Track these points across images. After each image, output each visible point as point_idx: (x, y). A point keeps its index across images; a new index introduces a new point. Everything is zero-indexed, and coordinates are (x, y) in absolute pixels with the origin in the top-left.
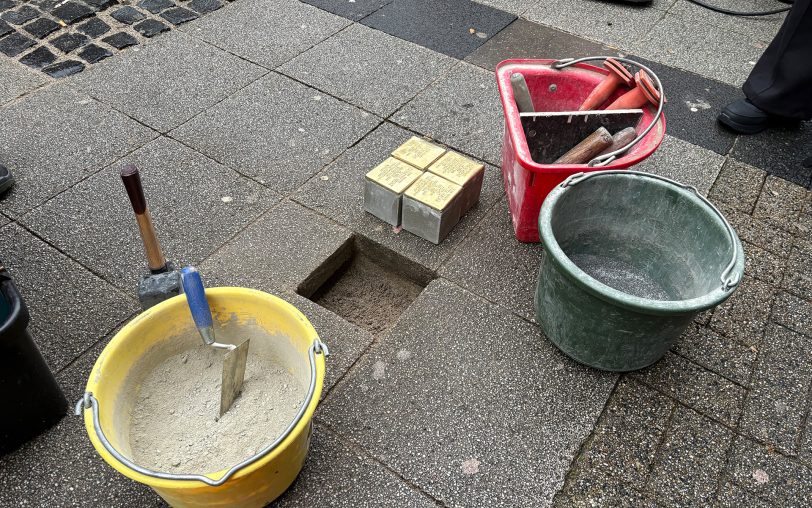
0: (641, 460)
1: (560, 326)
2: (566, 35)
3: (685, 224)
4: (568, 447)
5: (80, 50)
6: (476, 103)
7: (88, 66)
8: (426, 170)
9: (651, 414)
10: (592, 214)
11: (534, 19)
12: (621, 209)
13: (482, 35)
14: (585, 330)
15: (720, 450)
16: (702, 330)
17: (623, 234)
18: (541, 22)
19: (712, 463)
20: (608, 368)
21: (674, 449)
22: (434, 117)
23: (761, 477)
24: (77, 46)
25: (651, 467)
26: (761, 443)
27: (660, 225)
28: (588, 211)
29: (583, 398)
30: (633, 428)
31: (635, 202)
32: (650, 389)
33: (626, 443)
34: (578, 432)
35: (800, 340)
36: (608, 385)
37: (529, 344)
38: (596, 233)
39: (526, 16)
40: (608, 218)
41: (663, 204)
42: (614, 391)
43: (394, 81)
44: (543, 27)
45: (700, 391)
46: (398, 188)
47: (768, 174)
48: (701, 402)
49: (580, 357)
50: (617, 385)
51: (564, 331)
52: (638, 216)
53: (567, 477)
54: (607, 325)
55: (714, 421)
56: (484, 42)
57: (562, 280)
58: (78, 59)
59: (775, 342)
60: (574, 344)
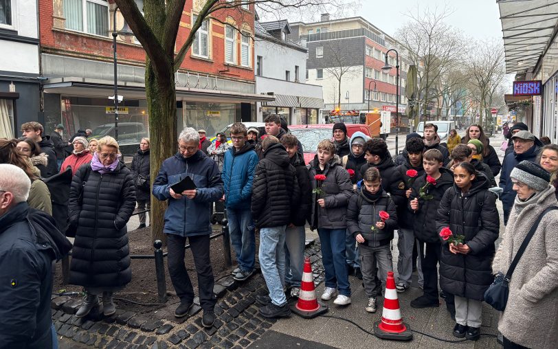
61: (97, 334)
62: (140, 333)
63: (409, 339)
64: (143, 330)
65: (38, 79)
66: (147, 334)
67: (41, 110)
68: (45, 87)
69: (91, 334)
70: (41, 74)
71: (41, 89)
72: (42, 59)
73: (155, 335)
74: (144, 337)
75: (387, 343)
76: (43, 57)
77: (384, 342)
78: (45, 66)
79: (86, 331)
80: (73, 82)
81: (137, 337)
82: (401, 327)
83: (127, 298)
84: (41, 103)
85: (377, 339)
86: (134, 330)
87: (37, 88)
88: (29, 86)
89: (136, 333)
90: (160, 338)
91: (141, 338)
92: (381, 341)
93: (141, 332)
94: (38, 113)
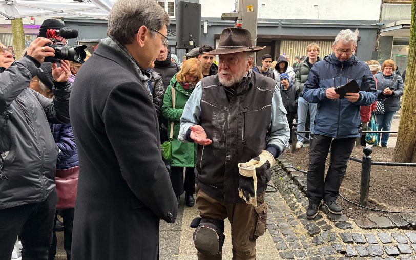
65: (377, 25)
66: (329, 222)
67: (376, 50)
68: (381, 31)
70: (380, 21)
71: (378, 33)
72: (383, 9)
74: (325, 222)
76: (384, 6)
78: (385, 14)
80: (403, 25)
84: (376, 44)
87: (375, 32)
88: (369, 31)
89: (322, 217)
90: (334, 229)
93: (326, 218)
94: (373, 52)
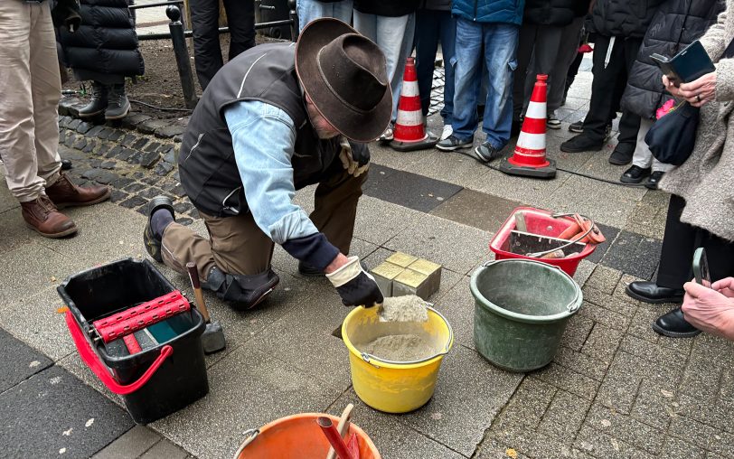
0: (536, 415)
1: (485, 344)
2: (496, 197)
3: (556, 286)
4: (493, 408)
5: (189, 212)
6: (437, 237)
7: (195, 220)
8: (406, 268)
9: (543, 393)
10: (504, 285)
11: (474, 188)
12: (520, 282)
13: (440, 199)
14: (499, 342)
15: (583, 410)
16: (577, 354)
17: (524, 297)
18: (479, 190)
19: (578, 416)
20: (515, 368)
21: (556, 410)
22: (410, 245)
23: (606, 423)
24: (187, 209)
25: (542, 418)
26: (608, 408)
27: (543, 290)
28: (501, 283)
29: (502, 385)
30: (532, 400)
31: (527, 277)
32: (542, 381)
33: (528, 407)
34: (500, 401)
35: (637, 359)
36: (518, 379)
37: (471, 360)
38: (508, 297)
39: (469, 187)
40: (513, 287)
41: (543, 277)
42: (521, 383)
43: (385, 225)
44: (480, 193)
45: (573, 383)
46: (390, 277)
47: (624, 273)
48: (574, 387)
49: (499, 361)
50: (523, 380)
51: (488, 345)
52: (530, 286)
53: (493, 422)
54: (510, 335)
55: (579, 397)
56: (442, 202)
57: (483, 313)
58: (188, 217)
59: (620, 360)
60: (495, 352)
61: (96, 139)
62: (152, 139)
63: (551, 177)
64: (158, 136)
66: (162, 142)
69: (88, 139)
73: (173, 143)
74: (159, 144)
75: (514, 179)
77: (511, 178)
79: (81, 136)
81: (148, 144)
82: (540, 161)
83: (142, 100)
85: (501, 174)
86: (145, 136)
89: (147, 140)
91: (154, 145)
92: (506, 176)
93: (154, 138)
